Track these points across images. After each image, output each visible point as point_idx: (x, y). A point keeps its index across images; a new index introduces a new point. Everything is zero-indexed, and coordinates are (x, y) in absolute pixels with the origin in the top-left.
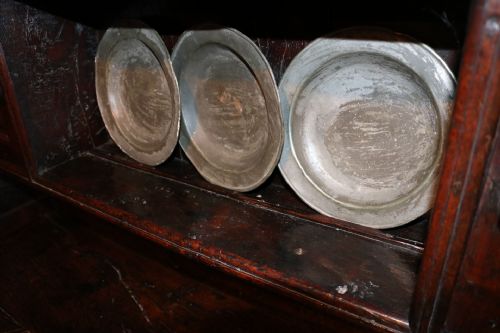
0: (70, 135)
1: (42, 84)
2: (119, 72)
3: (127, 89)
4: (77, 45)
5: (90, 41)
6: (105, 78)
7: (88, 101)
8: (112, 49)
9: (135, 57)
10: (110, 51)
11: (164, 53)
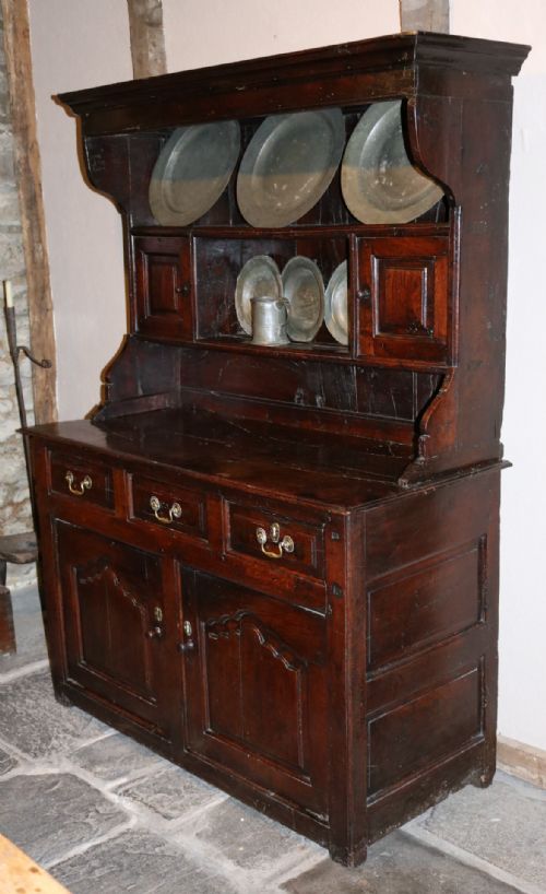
0: (218, 321)
1: (209, 287)
4: (228, 269)
6: (242, 290)
8: (249, 272)
9: (262, 277)
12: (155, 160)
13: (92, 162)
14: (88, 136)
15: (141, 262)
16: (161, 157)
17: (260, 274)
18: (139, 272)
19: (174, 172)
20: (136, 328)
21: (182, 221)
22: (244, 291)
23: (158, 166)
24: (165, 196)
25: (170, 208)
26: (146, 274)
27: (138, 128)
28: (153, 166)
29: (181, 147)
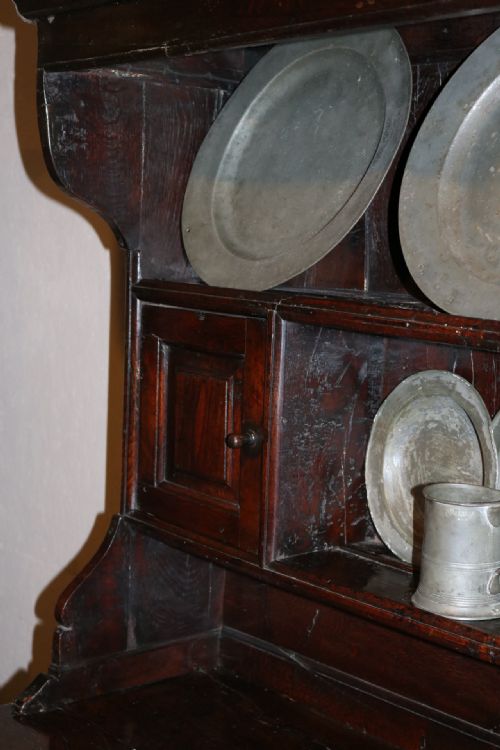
0: (322, 516)
1: (307, 438)
2: (407, 439)
3: (414, 465)
4: (356, 396)
5: (372, 393)
6: (384, 446)
7: (352, 474)
8: (404, 407)
9: (436, 422)
10: (402, 409)
11: (484, 419)
12: (201, 135)
13: (56, 131)
14: (51, 69)
15: (153, 360)
16: (215, 131)
17: (431, 414)
18: (147, 383)
19: (242, 163)
20: (134, 506)
21: (255, 278)
22: (389, 450)
23: (206, 151)
24: (217, 216)
25: (230, 246)
26: (162, 385)
27: (165, 47)
28: (195, 149)
29: (262, 109)
